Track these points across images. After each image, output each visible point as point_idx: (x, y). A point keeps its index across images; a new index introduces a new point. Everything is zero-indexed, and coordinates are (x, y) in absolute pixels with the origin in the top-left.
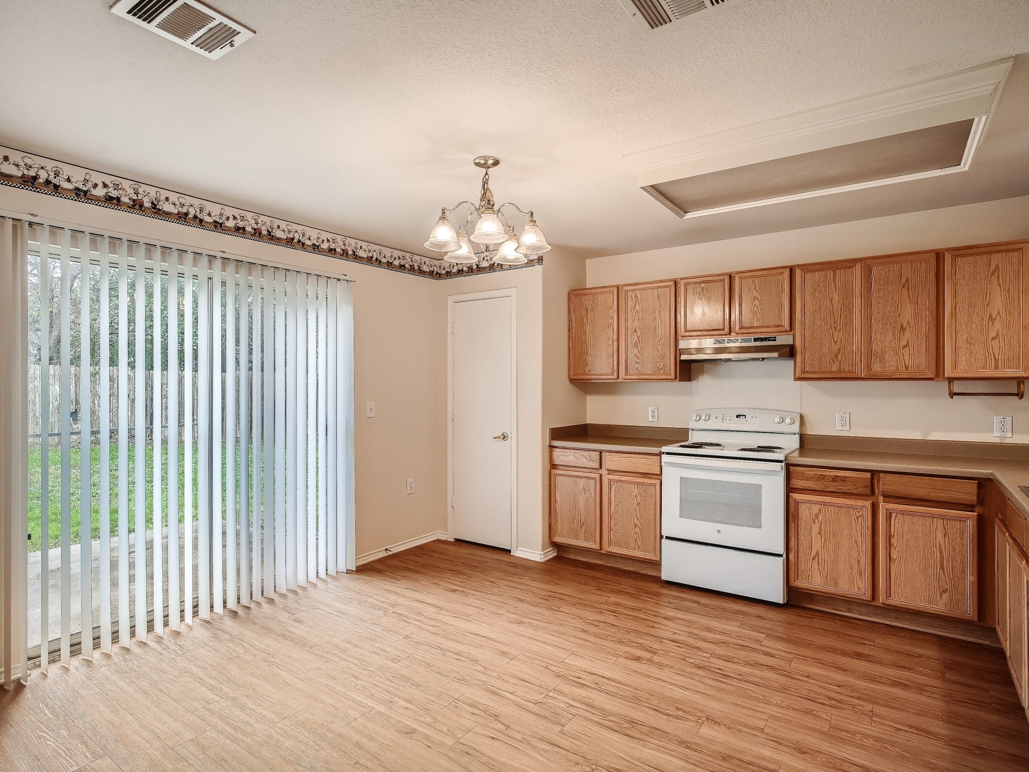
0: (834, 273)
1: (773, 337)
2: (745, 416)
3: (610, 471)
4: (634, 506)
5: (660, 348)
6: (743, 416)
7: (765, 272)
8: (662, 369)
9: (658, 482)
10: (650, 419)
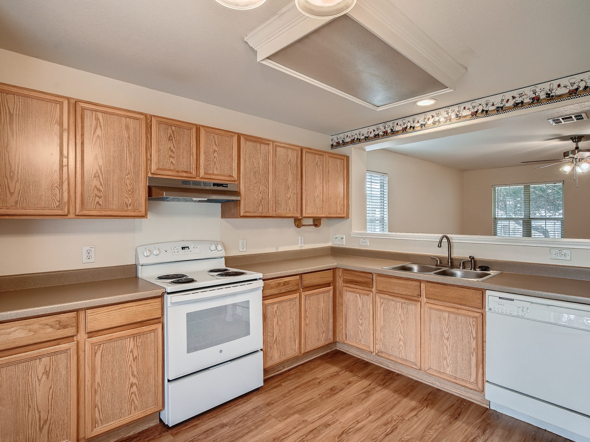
0: (260, 145)
1: (226, 184)
2: (188, 247)
3: (91, 334)
4: (130, 363)
5: (128, 182)
6: (187, 247)
7: (223, 132)
8: (130, 205)
9: (160, 326)
10: (85, 260)
